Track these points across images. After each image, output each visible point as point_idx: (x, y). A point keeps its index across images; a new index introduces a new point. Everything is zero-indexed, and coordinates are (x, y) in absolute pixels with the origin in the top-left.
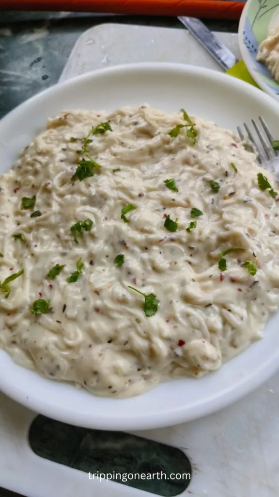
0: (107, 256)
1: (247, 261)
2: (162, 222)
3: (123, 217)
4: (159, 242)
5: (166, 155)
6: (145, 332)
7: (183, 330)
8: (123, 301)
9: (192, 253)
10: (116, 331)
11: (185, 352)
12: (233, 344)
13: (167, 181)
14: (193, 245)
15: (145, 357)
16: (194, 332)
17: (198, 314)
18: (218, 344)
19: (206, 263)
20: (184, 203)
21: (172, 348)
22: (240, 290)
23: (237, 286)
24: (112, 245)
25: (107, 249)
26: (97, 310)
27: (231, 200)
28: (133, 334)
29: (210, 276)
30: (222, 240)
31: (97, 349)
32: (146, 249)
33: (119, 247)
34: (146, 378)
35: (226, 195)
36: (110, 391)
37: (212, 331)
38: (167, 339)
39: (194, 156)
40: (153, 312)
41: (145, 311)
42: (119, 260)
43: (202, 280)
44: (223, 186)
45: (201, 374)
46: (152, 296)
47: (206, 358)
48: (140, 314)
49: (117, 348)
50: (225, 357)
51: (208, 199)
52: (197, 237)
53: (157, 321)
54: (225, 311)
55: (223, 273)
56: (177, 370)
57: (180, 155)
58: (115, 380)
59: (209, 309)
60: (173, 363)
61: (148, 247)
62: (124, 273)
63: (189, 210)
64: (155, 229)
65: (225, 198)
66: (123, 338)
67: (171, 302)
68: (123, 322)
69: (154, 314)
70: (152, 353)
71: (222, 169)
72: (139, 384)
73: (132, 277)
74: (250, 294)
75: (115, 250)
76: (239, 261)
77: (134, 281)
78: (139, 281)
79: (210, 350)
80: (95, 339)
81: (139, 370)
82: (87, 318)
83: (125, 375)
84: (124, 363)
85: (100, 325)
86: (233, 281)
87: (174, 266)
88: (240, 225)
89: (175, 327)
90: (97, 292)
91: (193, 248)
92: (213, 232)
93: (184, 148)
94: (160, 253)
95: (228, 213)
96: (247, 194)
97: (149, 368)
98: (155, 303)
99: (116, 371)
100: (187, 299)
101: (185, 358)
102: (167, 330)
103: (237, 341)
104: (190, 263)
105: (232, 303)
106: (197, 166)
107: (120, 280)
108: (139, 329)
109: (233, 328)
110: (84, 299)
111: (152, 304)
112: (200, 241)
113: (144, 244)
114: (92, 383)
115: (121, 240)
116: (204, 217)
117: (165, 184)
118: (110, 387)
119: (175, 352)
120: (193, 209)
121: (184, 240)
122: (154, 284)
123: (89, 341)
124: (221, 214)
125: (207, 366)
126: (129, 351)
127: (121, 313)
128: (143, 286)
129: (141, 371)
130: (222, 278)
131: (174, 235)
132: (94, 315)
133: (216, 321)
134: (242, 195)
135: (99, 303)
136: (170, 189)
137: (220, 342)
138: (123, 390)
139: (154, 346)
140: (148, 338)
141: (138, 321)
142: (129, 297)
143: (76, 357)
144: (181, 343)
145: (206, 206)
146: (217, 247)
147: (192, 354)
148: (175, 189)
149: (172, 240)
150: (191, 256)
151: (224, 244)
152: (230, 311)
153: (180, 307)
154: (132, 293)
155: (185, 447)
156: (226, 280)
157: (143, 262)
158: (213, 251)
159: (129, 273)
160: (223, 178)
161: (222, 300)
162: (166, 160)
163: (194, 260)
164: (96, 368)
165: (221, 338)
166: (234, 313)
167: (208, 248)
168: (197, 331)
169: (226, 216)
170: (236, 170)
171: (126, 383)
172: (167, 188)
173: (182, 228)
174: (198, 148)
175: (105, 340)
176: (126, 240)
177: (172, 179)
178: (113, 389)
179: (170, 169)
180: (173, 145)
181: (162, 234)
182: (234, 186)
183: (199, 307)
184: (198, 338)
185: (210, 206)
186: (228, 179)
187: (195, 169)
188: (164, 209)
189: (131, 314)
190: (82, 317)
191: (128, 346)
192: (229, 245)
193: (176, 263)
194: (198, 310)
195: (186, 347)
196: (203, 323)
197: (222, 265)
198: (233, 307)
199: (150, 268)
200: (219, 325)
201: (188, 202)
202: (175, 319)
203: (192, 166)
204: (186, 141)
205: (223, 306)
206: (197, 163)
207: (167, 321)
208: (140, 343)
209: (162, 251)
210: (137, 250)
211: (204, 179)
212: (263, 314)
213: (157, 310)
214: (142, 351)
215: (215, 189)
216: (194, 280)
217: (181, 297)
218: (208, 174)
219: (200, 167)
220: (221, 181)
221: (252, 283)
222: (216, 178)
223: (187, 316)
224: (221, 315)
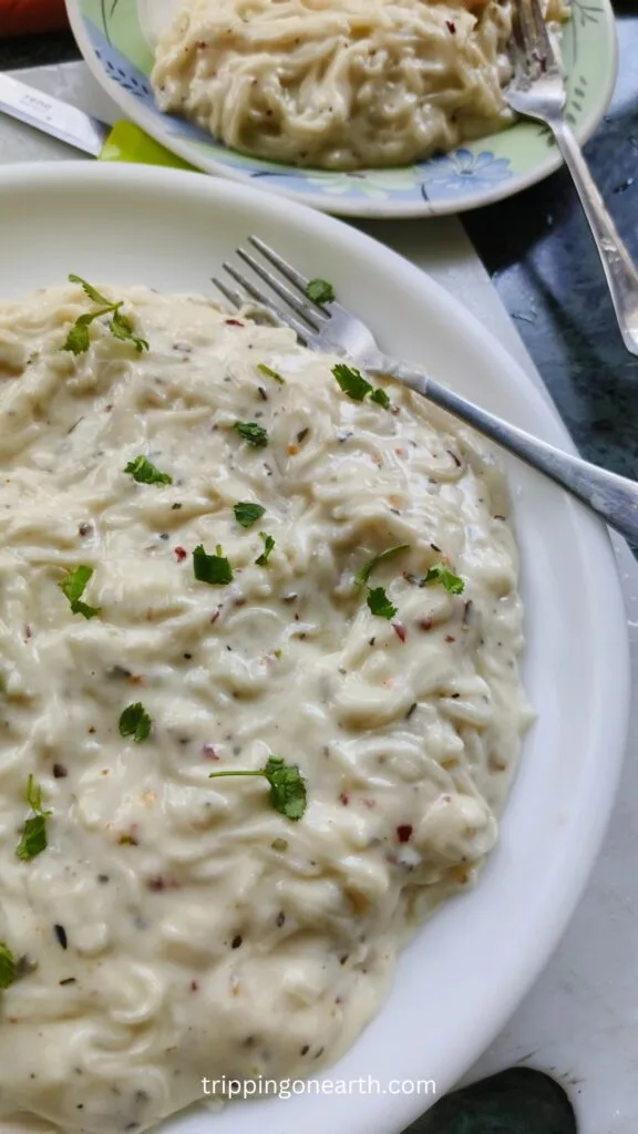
0: (92, 731)
1: (432, 569)
2: (185, 572)
3: (78, 608)
4: (212, 624)
5: (81, 406)
6: (313, 864)
7: (390, 798)
8: (214, 821)
9: (295, 609)
10: (239, 906)
11: (424, 849)
12: (496, 765)
13: (131, 468)
14: (290, 592)
15: (345, 922)
16: (416, 789)
17: (402, 744)
18: (472, 785)
19: (337, 620)
20: (202, 501)
21: (391, 859)
22: (450, 639)
23: (440, 635)
24: (90, 693)
25: (82, 712)
26: (157, 885)
27: (309, 451)
28: (282, 885)
29: (372, 643)
30: (343, 549)
31: (216, 987)
32: (188, 656)
33: (111, 690)
34: (364, 968)
35: (292, 442)
36: (308, 1057)
37: (449, 763)
38: (374, 843)
39: (158, 381)
40: (300, 802)
41: (283, 812)
42: (135, 723)
43: (357, 661)
44: (271, 425)
45: (474, 873)
46: (273, 767)
47: (470, 832)
48: (272, 825)
49: (262, 947)
50: (494, 802)
51: (257, 467)
52: (289, 569)
53: (322, 817)
54: (449, 702)
55: (397, 620)
56: (421, 901)
57: (121, 393)
58: (307, 1026)
59: (416, 718)
60: (405, 891)
61: (189, 652)
62: (173, 754)
63: (230, 512)
64: (182, 599)
65: (292, 452)
66: (266, 911)
67: (327, 752)
69: (304, 807)
70: (356, 901)
71: (246, 390)
72: (363, 992)
73: (197, 746)
74: (471, 635)
75: (104, 704)
76: (409, 578)
77: (209, 754)
78: (218, 747)
79: (470, 809)
80: (195, 960)
81: (343, 961)
82: (141, 922)
83: (321, 997)
84: (302, 970)
85: (190, 919)
86: (426, 626)
87: (279, 666)
88: (370, 498)
89: (370, 805)
90: (129, 840)
91: (294, 598)
92: (315, 541)
93: (120, 370)
94: (229, 649)
95: (321, 481)
96: (336, 420)
97: (363, 939)
98: (291, 777)
99: (296, 1001)
100: (357, 724)
101: (430, 860)
102: (360, 823)
103: (502, 753)
104: (302, 637)
105: (451, 676)
106: (178, 403)
107: (168, 772)
108: (298, 864)
109: (481, 730)
110: (103, 879)
111: (289, 784)
112: (299, 574)
113: (178, 649)
114: (256, 1070)
115: (110, 669)
116: (270, 514)
117: (129, 476)
118: (305, 1050)
119: (404, 863)
120: (235, 507)
121: (266, 588)
122: (260, 733)
123: (185, 977)
124: (306, 492)
125: (479, 846)
126: (293, 931)
127: (221, 853)
128: (237, 751)
129: (348, 963)
130: (401, 634)
131: (236, 588)
132: (158, 900)
133: (443, 736)
134: (326, 428)
135: (151, 865)
136: (151, 483)
137: (473, 776)
138: (336, 1033)
139: (354, 881)
140: (329, 872)
141: (280, 845)
142: (224, 800)
143: (172, 1039)
144: (404, 833)
145: (259, 487)
146: (341, 569)
147: (440, 843)
148: (161, 479)
149: (239, 603)
150: (297, 618)
151: (353, 555)
152: (456, 696)
153: (351, 751)
154: (223, 789)
155: (526, 1054)
156: (411, 632)
157: (201, 695)
158: (338, 583)
159: (183, 741)
160: (260, 407)
161: (428, 682)
162: (94, 419)
163: (308, 626)
164: (243, 1031)
165: (470, 767)
166: (468, 696)
167: (326, 583)
168: (421, 784)
169: (322, 491)
170: (277, 377)
171: (333, 1014)
172: (141, 485)
173: (242, 564)
174: (157, 360)
175: (222, 948)
176: (125, 663)
177: (140, 458)
178: (313, 1050)
179: (114, 437)
180: (88, 372)
181: (203, 602)
182: (299, 415)
183: (392, 725)
184: (431, 799)
185: (270, 483)
186: (275, 405)
187: (177, 411)
188: (165, 537)
189: (248, 841)
190: (126, 927)
191: (290, 925)
192: (368, 552)
193: (278, 654)
194: (397, 734)
195: (419, 834)
196: (424, 757)
197: (380, 604)
198: (457, 684)
199: (224, 698)
200: (456, 743)
201: (212, 495)
202: (360, 786)
203: (168, 407)
204: (116, 351)
205: (439, 694)
206: (174, 394)
207: (344, 801)
208: (317, 896)
209: (229, 641)
210: (166, 671)
211: (216, 428)
212: (511, 664)
213: (304, 791)
214: (331, 911)
215: (256, 440)
216: (343, 672)
217: (340, 725)
218: (219, 411)
219: (190, 402)
220: (258, 415)
221: (462, 610)
222: (242, 411)
223: (381, 761)
224: (445, 715)
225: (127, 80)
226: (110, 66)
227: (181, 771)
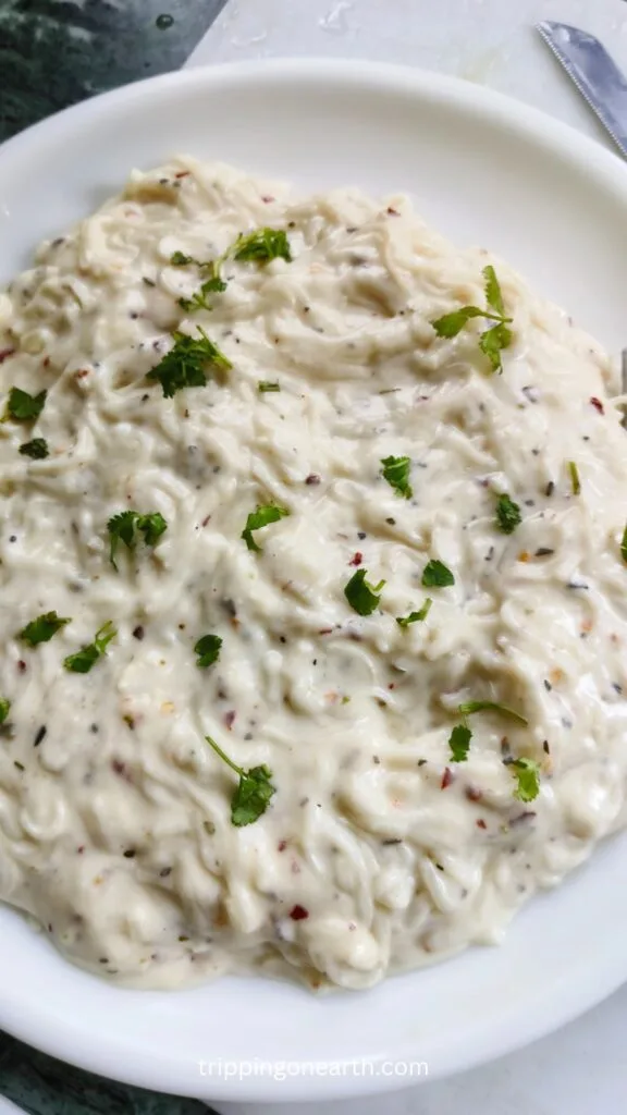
0: (181, 627)
1: (522, 761)
2: (343, 578)
3: (247, 536)
4: (321, 634)
5: (410, 378)
6: (217, 863)
7: (311, 885)
8: (188, 767)
9: (394, 681)
10: (149, 835)
11: (301, 938)
12: (424, 942)
13: (389, 461)
14: (404, 665)
15: (203, 922)
16: (336, 897)
17: (358, 855)
18: (386, 937)
19: (422, 716)
20: (416, 537)
21: (273, 919)
22: (481, 824)
23: (476, 813)
24: (202, 600)
25: (188, 609)
26: (118, 767)
27: (535, 570)
28: (187, 854)
29: (421, 763)
30: (479, 673)
31: (93, 865)
32: (283, 640)
33: (216, 614)
34: (195, 957)
35: (531, 551)
36: (102, 966)
37: (382, 906)
38: (271, 897)
39: (482, 407)
40: (253, 817)
41: (234, 809)
42: (208, 650)
43: (397, 765)
44: (530, 520)
45: (325, 989)
46: (259, 775)
47: (344, 964)
48: (219, 810)
49: (144, 875)
50: (396, 963)
51: (483, 543)
52: (418, 646)
53: (255, 842)
54: (429, 866)
55: (454, 768)
56: (272, 963)
57: (446, 394)
58: (119, 950)
59: (391, 851)
60: (267, 945)
61: (287, 638)
62: (210, 693)
63: (425, 559)
64: (318, 596)
65: (523, 558)
66: (162, 857)
67: (304, 803)
68: (172, 819)
69: (253, 821)
70: (221, 916)
71: (540, 473)
72: (177, 967)
73: (227, 708)
74: (504, 838)
75: (205, 618)
76: (505, 746)
77: (229, 720)
78: (240, 724)
79: (364, 949)
80: (96, 836)
82: (88, 779)
83: (147, 944)
84: (149, 916)
85: (117, 808)
86: (472, 796)
87: (337, 710)
88: (539, 653)
89: (295, 869)
90: (130, 722)
91: (402, 672)
92: (464, 646)
93: (462, 374)
94: (315, 663)
95: (518, 604)
96: (585, 566)
97: (209, 941)
98: (263, 794)
99: (126, 929)
100: (344, 807)
101: (299, 948)
102: (273, 871)
103: (436, 940)
104: (382, 704)
105: (453, 851)
106: (479, 438)
107: (195, 704)
108: (207, 852)
109: (435, 910)
110: (94, 729)
111: (255, 794)
112: (423, 657)
113: (280, 628)
114: (66, 937)
115: (226, 599)
116: (455, 591)
117: (382, 466)
118: (104, 961)
119: (278, 929)
120: (433, 561)
121: (385, 647)
122: (274, 741)
123: (81, 838)
124: (499, 600)
125: (346, 979)
127: (174, 792)
128: (248, 737)
129: (185, 944)
130: (446, 781)
131: (364, 625)
132: (108, 777)
133: (398, 884)
134: (568, 565)
135: (127, 752)
136: (393, 485)
137: (394, 932)
138: (134, 973)
139: (230, 904)
140: (222, 879)
141: (209, 828)
142: (205, 759)
143: (40, 865)
144: (299, 913)
145: (469, 562)
146: (463, 684)
147: (314, 948)
148: (404, 489)
149: (354, 638)
150: (391, 687)
151: (481, 683)
152: (440, 868)
153: (322, 822)
156: (456, 788)
157: (265, 676)
158: (449, 692)
159: (222, 695)
160: (537, 498)
161: (430, 836)
162: (408, 393)
163: (395, 700)
164: (81, 908)
165: (399, 925)
166: (450, 877)
167: (439, 682)
168: (344, 897)
169: (510, 614)
170: (577, 486)
171: (143, 961)
172: (384, 482)
173: (389, 609)
174: (499, 386)
175: (118, 847)
176: (239, 602)
177: (404, 459)
178: (111, 966)
179: (404, 424)
180: (434, 358)
181: (329, 612)
182: (556, 533)
183: (369, 837)
184: (341, 915)
185: (481, 566)
186: (550, 508)
187: (470, 444)
188: (362, 536)
189: (195, 803)
190: (77, 773)
191: (167, 883)
192: (494, 693)
193: (346, 700)
194: (364, 845)
195: (308, 926)
196: (366, 885)
197: (460, 742)
198: (450, 861)
199: (276, 694)
200: (402, 898)
201: (427, 536)
202: (301, 850)
203: (470, 432)
205: (429, 853)
206: (483, 429)
207: (282, 847)
208: (198, 884)
209: (320, 657)
210: (259, 635)
211: (485, 484)
212: (522, 889)
213: (263, 811)
214: (200, 906)
215: (505, 518)
216: (376, 761)
217: (334, 795)
218: (501, 474)
219: (488, 446)
220: (529, 503)
221: (518, 813)
222: (519, 489)
223: (334, 851)
224: (417, 871)
227: (201, 713)
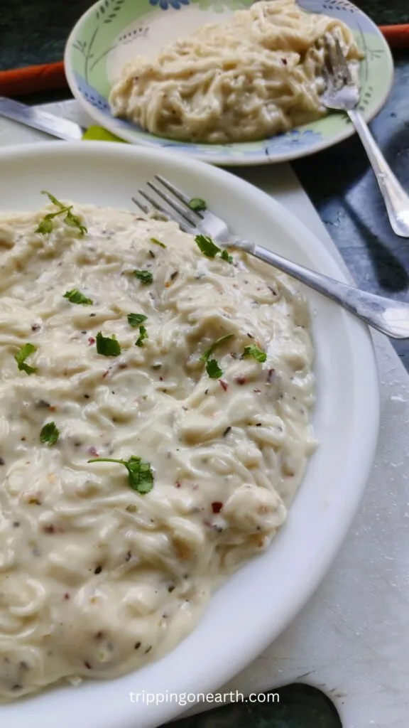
0: (23, 439)
1: (246, 347)
2: (92, 350)
3: (23, 367)
4: (103, 378)
5: (44, 264)
6: (152, 521)
7: (209, 486)
8: (90, 492)
9: (160, 374)
10: (102, 546)
11: (231, 518)
12: (288, 473)
13: (67, 295)
14: (157, 363)
15: (172, 562)
16: (227, 480)
17: (219, 452)
18: (267, 482)
19: (188, 381)
20: (111, 313)
21: (207, 523)
22: (257, 391)
23: (251, 387)
24: (25, 417)
25: (18, 428)
26: (49, 530)
27: (178, 283)
28: (130, 534)
29: (206, 393)
30: (194, 339)
31: (81, 596)
32: (87, 397)
33: (37, 415)
34: (186, 597)
35: (168, 280)
36: (139, 651)
37: (251, 465)
38: (193, 512)
39: (92, 250)
40: (150, 485)
41: (136, 489)
42: (49, 434)
43: (196, 404)
44: (155, 272)
45: (267, 540)
47: (263, 510)
48: (128, 496)
49: (115, 574)
50: (285, 496)
51: (145, 295)
52: (157, 349)
53: (162, 494)
54: (254, 429)
55: (222, 378)
56: (230, 557)
57: (68, 257)
58: (140, 629)
59: (231, 436)
60: (218, 548)
61: (89, 393)
62: (69, 451)
63: (126, 319)
64: (85, 362)
65: (167, 285)
66: (119, 550)
67: (169, 456)
68: (106, 527)
69: (152, 487)
70: (181, 548)
71: (142, 251)
72: (184, 613)
73: (87, 447)
74: (273, 391)
75: (33, 424)
76: (234, 356)
77: (92, 452)
78: (101, 451)
79: (264, 495)
80: (71, 580)
81: (171, 589)
82: (37, 553)
83: (152, 612)
84: (142, 591)
85: (69, 552)
86: (241, 382)
87: (145, 404)
88: (209, 308)
89: (195, 488)
90: (35, 502)
91: (159, 366)
92: (176, 334)
93: (68, 245)
94: (113, 393)
95: (183, 300)
96: (195, 267)
97: (186, 577)
98: (144, 468)
99: (135, 611)
100: (191, 439)
101: (235, 526)
102: (187, 499)
103: (291, 465)
104: (165, 391)
105: (255, 412)
106: (102, 261)
107: (65, 462)
108: (141, 521)
109: (276, 448)
110: (17, 525)
111: (143, 472)
112: (164, 353)
113: (80, 392)
114: (102, 656)
115: (37, 402)
116: (151, 320)
117: (66, 298)
118: (138, 646)
119: (215, 526)
120: (128, 316)
121: (141, 359)
122: (127, 443)
123: (62, 590)
124: (173, 307)
125: (270, 521)
126: (139, 565)
127: (94, 512)
128: (111, 453)
129: (175, 591)
130: (224, 387)
131: (122, 359)
132: (50, 539)
133: (247, 448)
134: (186, 269)
135: (46, 516)
136: (79, 303)
137: (269, 477)
138: (161, 638)
139: (178, 534)
140: (162, 527)
141: (131, 509)
142: (99, 481)
143: (47, 630)
144: (217, 507)
145: (146, 306)
146: (192, 351)
147: (240, 514)
148: (86, 302)
149: (123, 367)
150: (161, 379)
151: (200, 343)
152: (259, 425)
153: (187, 457)
154: (99, 472)
155: (304, 674)
156: (231, 386)
157: (92, 418)
158: (189, 359)
159: (77, 444)
160: (150, 262)
161: (241, 415)
162: (49, 273)
163: (171, 384)
164: (96, 627)
165: (267, 471)
166: (267, 426)
167: (181, 359)
168: (230, 477)
170: (162, 245)
171: (160, 624)
172: (72, 304)
173: (127, 346)
174: (89, 238)
175: (87, 572)
176: (46, 398)
177: (74, 290)
178: (144, 646)
179: (61, 279)
180: (50, 244)
181: (103, 365)
182: (171, 264)
183: (214, 440)
184: (237, 486)
185: (152, 303)
186: (158, 261)
187: (101, 266)
188: (85, 333)
189: (112, 506)
190: (27, 555)
191: (134, 560)
192: (209, 340)
193: (145, 398)
194: (216, 446)
195: (227, 506)
196: (234, 460)
197: (214, 371)
198: (259, 417)
199: (107, 421)
200: (255, 452)
201: (116, 310)
202: (189, 476)
203: (97, 264)
204: (69, 234)
205: (247, 423)
206: (100, 256)
207: (179, 486)
208: (153, 542)
209: (114, 389)
210: (70, 404)
211: (123, 274)
212: (302, 412)
213: (153, 479)
214: (162, 553)
215: (146, 280)
216: (186, 409)
217: (180, 440)
218: (125, 264)
219: (109, 260)
220: (149, 266)
221: (267, 373)
222: (139, 265)
223: (204, 461)
224: (251, 437)
225: (96, 102)
226: (86, 95)
227: (73, 462)
